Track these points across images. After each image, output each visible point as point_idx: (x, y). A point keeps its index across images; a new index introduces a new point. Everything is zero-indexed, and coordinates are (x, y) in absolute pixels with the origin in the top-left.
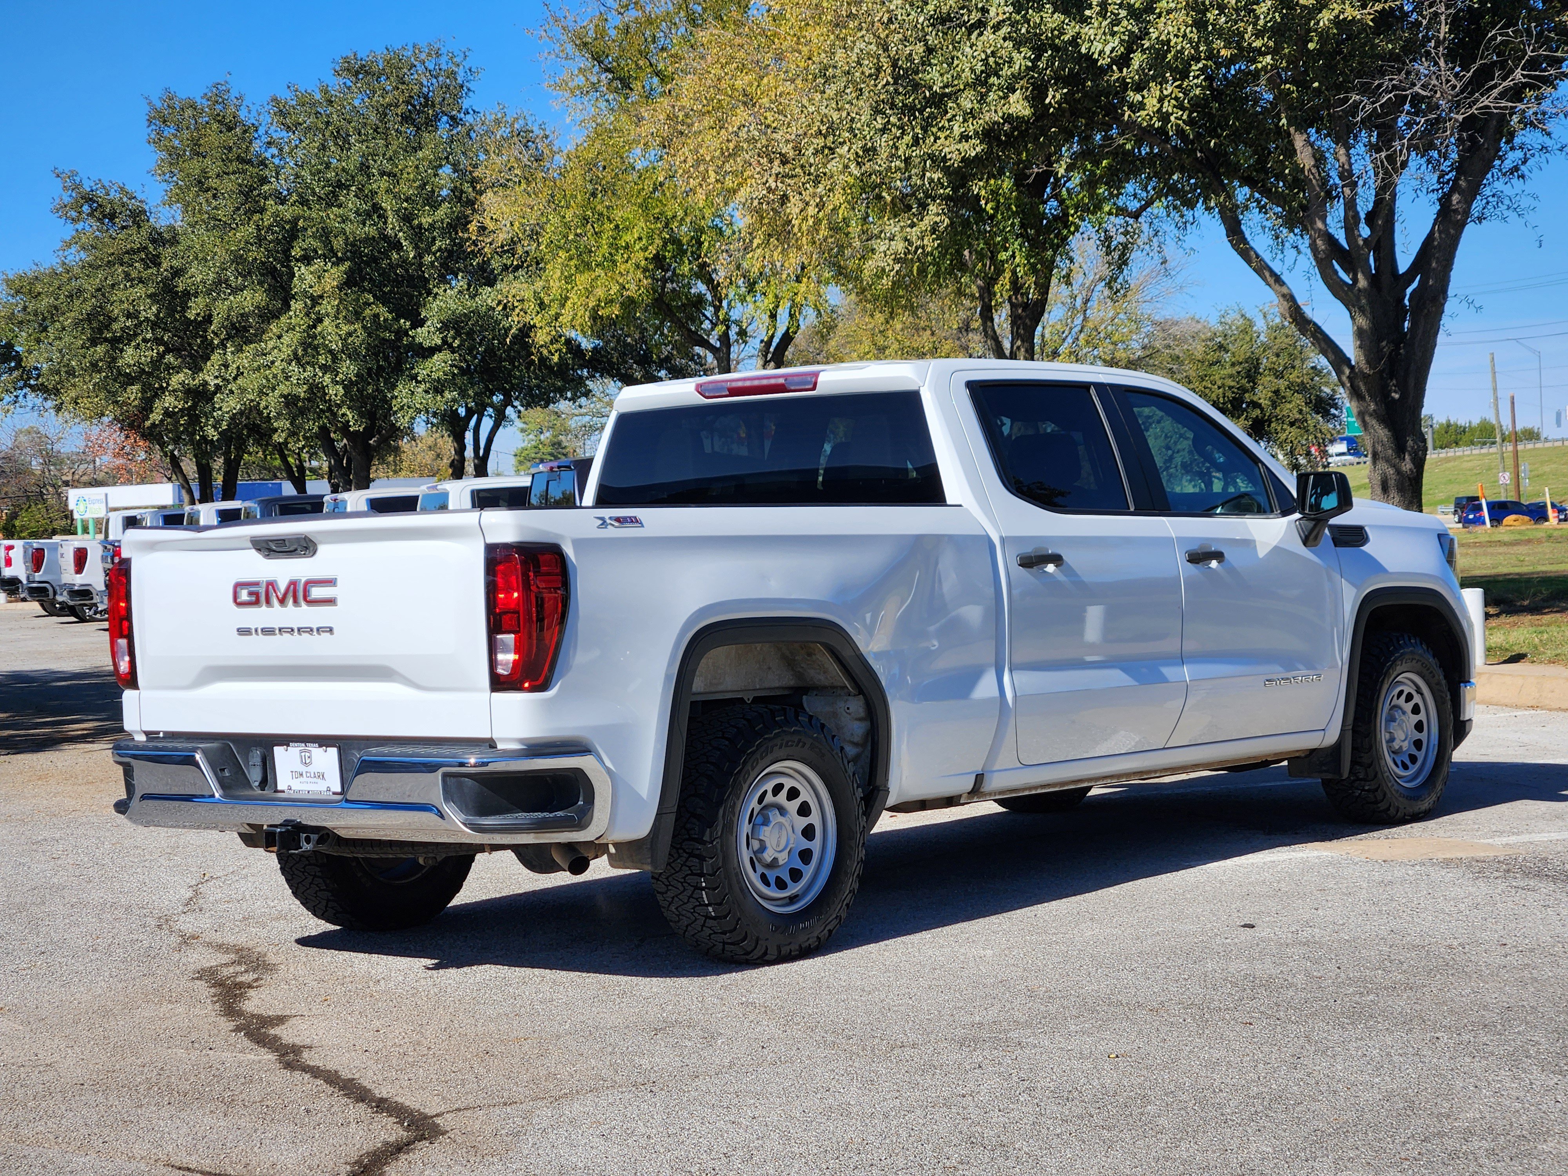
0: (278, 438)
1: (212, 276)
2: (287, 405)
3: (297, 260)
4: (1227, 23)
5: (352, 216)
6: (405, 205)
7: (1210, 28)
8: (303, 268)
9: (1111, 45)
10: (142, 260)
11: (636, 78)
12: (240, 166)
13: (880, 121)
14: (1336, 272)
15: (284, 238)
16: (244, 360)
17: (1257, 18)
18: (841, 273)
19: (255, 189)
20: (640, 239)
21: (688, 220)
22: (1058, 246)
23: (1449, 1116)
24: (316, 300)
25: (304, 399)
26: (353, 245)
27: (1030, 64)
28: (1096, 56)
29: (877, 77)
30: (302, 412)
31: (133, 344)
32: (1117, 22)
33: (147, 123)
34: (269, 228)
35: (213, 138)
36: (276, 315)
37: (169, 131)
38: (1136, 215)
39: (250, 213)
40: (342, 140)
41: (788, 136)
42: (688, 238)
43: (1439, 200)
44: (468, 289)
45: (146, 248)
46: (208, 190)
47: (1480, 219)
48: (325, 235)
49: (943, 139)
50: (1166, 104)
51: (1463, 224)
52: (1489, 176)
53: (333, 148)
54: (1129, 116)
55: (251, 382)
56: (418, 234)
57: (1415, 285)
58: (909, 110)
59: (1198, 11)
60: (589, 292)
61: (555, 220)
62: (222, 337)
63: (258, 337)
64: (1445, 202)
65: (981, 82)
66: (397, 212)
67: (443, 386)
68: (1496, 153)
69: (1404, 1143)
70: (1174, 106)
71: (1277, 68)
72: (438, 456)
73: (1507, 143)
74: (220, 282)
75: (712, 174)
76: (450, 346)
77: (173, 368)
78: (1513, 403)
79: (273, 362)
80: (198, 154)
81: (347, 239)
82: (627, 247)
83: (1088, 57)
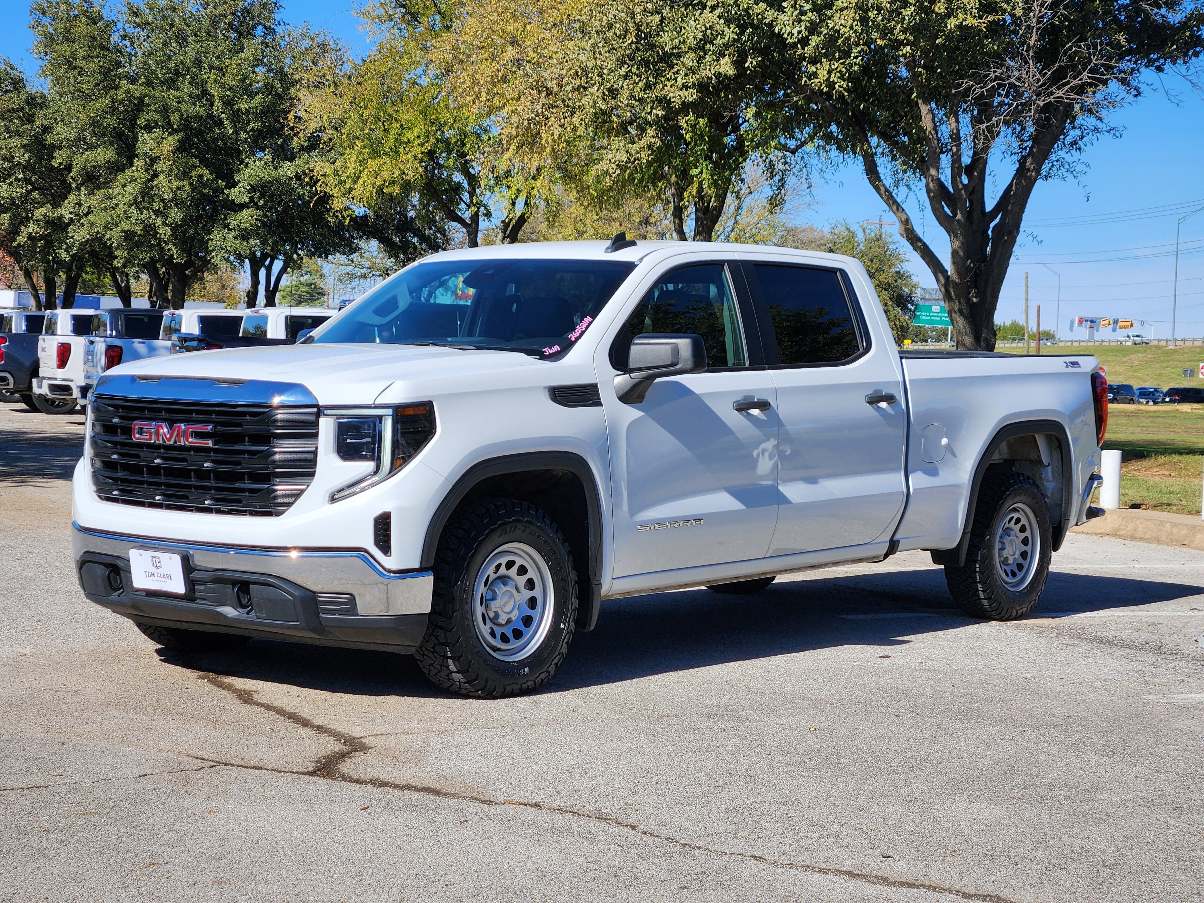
0: (117, 263)
1: (73, 134)
2: (126, 238)
3: (141, 128)
4: (882, 20)
5: (187, 99)
6: (228, 93)
7: (870, 23)
8: (145, 134)
9: (798, 29)
10: (20, 117)
11: (423, 15)
12: (102, 52)
13: (623, 71)
14: (943, 207)
15: (132, 110)
16: (94, 201)
17: (903, 19)
18: (568, 177)
19: (112, 71)
20: (419, 137)
21: (456, 126)
22: (735, 169)
23: (1038, 776)
24: (154, 160)
25: (140, 235)
26: (186, 120)
27: (736, 37)
28: (785, 36)
29: (625, 37)
30: (138, 245)
31: (8, 181)
32: (803, 13)
33: (29, 13)
34: (122, 102)
35: (82, 28)
36: (122, 169)
37: (46, 20)
38: (793, 152)
39: (107, 89)
40: (182, 39)
41: (553, 75)
42: (456, 140)
43: (1019, 161)
44: (273, 162)
45: (23, 108)
46: (75, 68)
47: (1046, 177)
48: (165, 111)
49: (669, 86)
50: (833, 75)
51: (1036, 180)
52: (1056, 146)
53: (174, 45)
54: (805, 81)
55: (99, 219)
56: (236, 116)
57: (997, 220)
58: (645, 62)
59: (862, 8)
60: (377, 175)
61: (354, 117)
62: (79, 182)
63: (107, 184)
64: (1022, 162)
65: (701, 47)
66: (221, 98)
67: (248, 234)
68: (1062, 131)
69: (1011, 789)
70: (839, 78)
71: (913, 55)
72: (223, 286)
73: (1070, 123)
74: (80, 139)
75: (484, 94)
76: (256, 204)
77: (38, 203)
78: (1039, 311)
79: (117, 205)
80: (68, 40)
81: (182, 115)
82: (409, 142)
83: (780, 35)
